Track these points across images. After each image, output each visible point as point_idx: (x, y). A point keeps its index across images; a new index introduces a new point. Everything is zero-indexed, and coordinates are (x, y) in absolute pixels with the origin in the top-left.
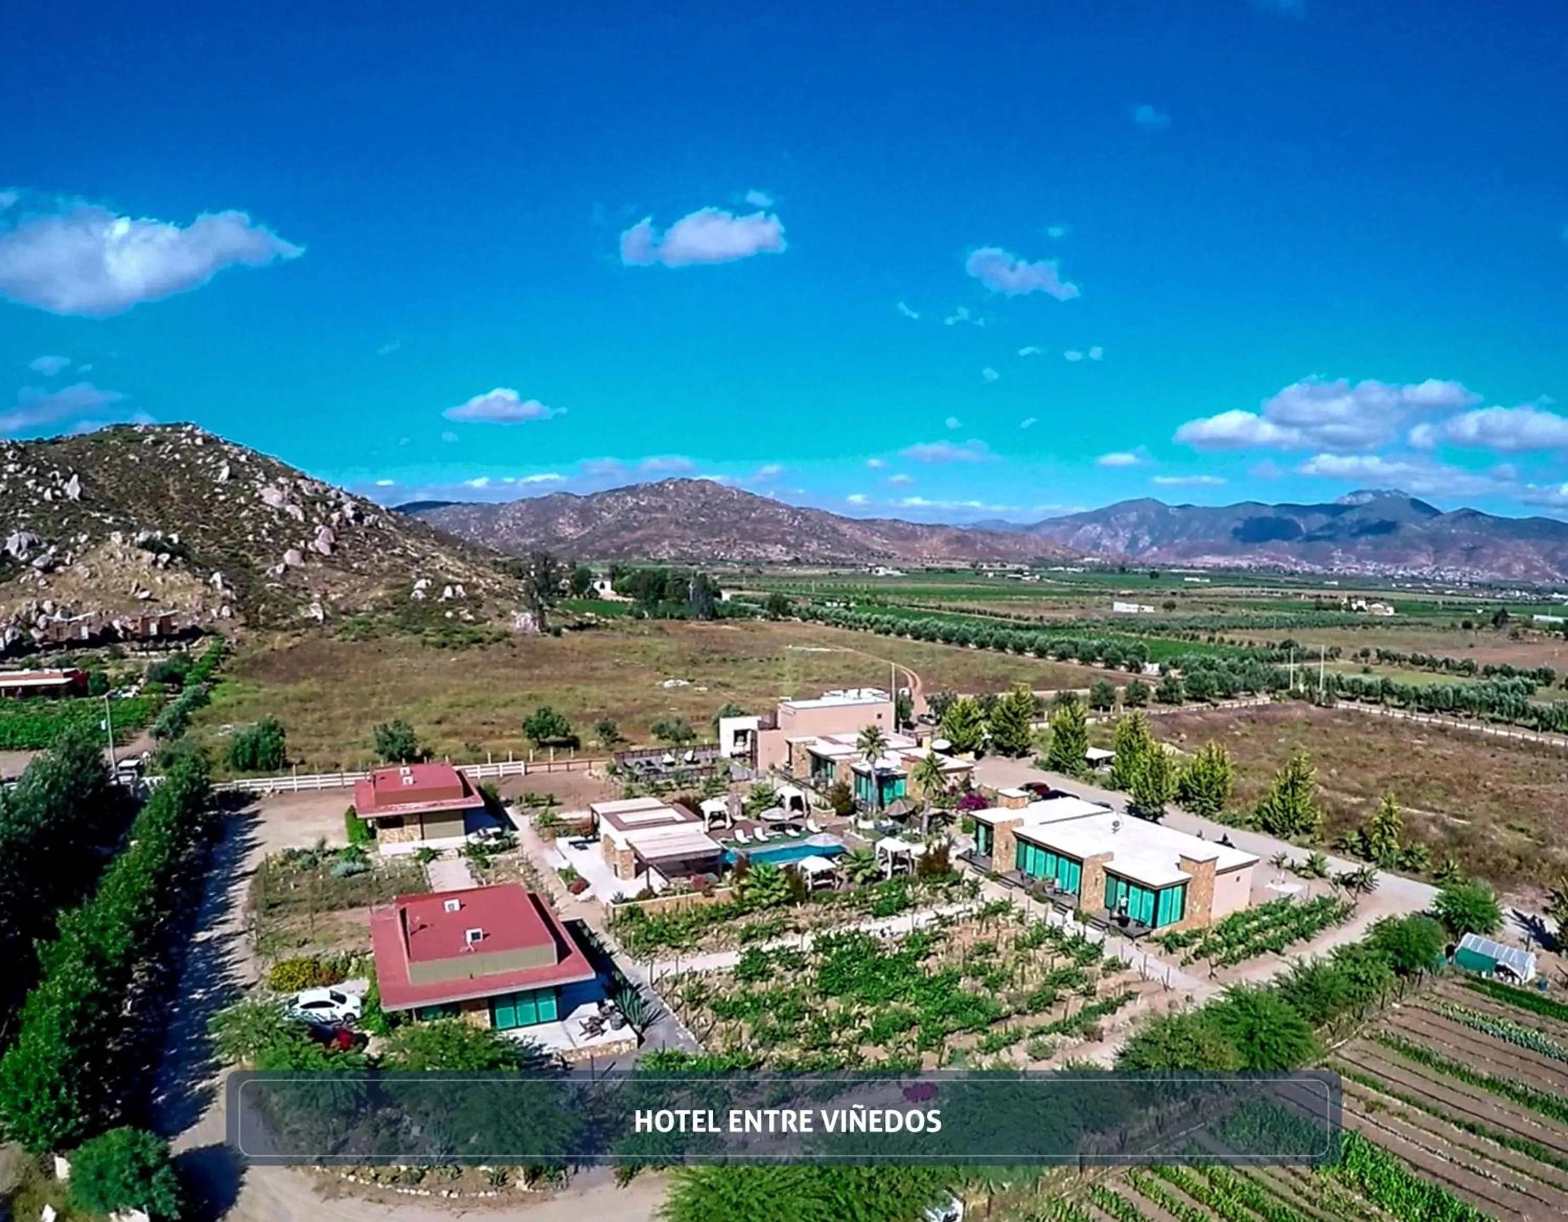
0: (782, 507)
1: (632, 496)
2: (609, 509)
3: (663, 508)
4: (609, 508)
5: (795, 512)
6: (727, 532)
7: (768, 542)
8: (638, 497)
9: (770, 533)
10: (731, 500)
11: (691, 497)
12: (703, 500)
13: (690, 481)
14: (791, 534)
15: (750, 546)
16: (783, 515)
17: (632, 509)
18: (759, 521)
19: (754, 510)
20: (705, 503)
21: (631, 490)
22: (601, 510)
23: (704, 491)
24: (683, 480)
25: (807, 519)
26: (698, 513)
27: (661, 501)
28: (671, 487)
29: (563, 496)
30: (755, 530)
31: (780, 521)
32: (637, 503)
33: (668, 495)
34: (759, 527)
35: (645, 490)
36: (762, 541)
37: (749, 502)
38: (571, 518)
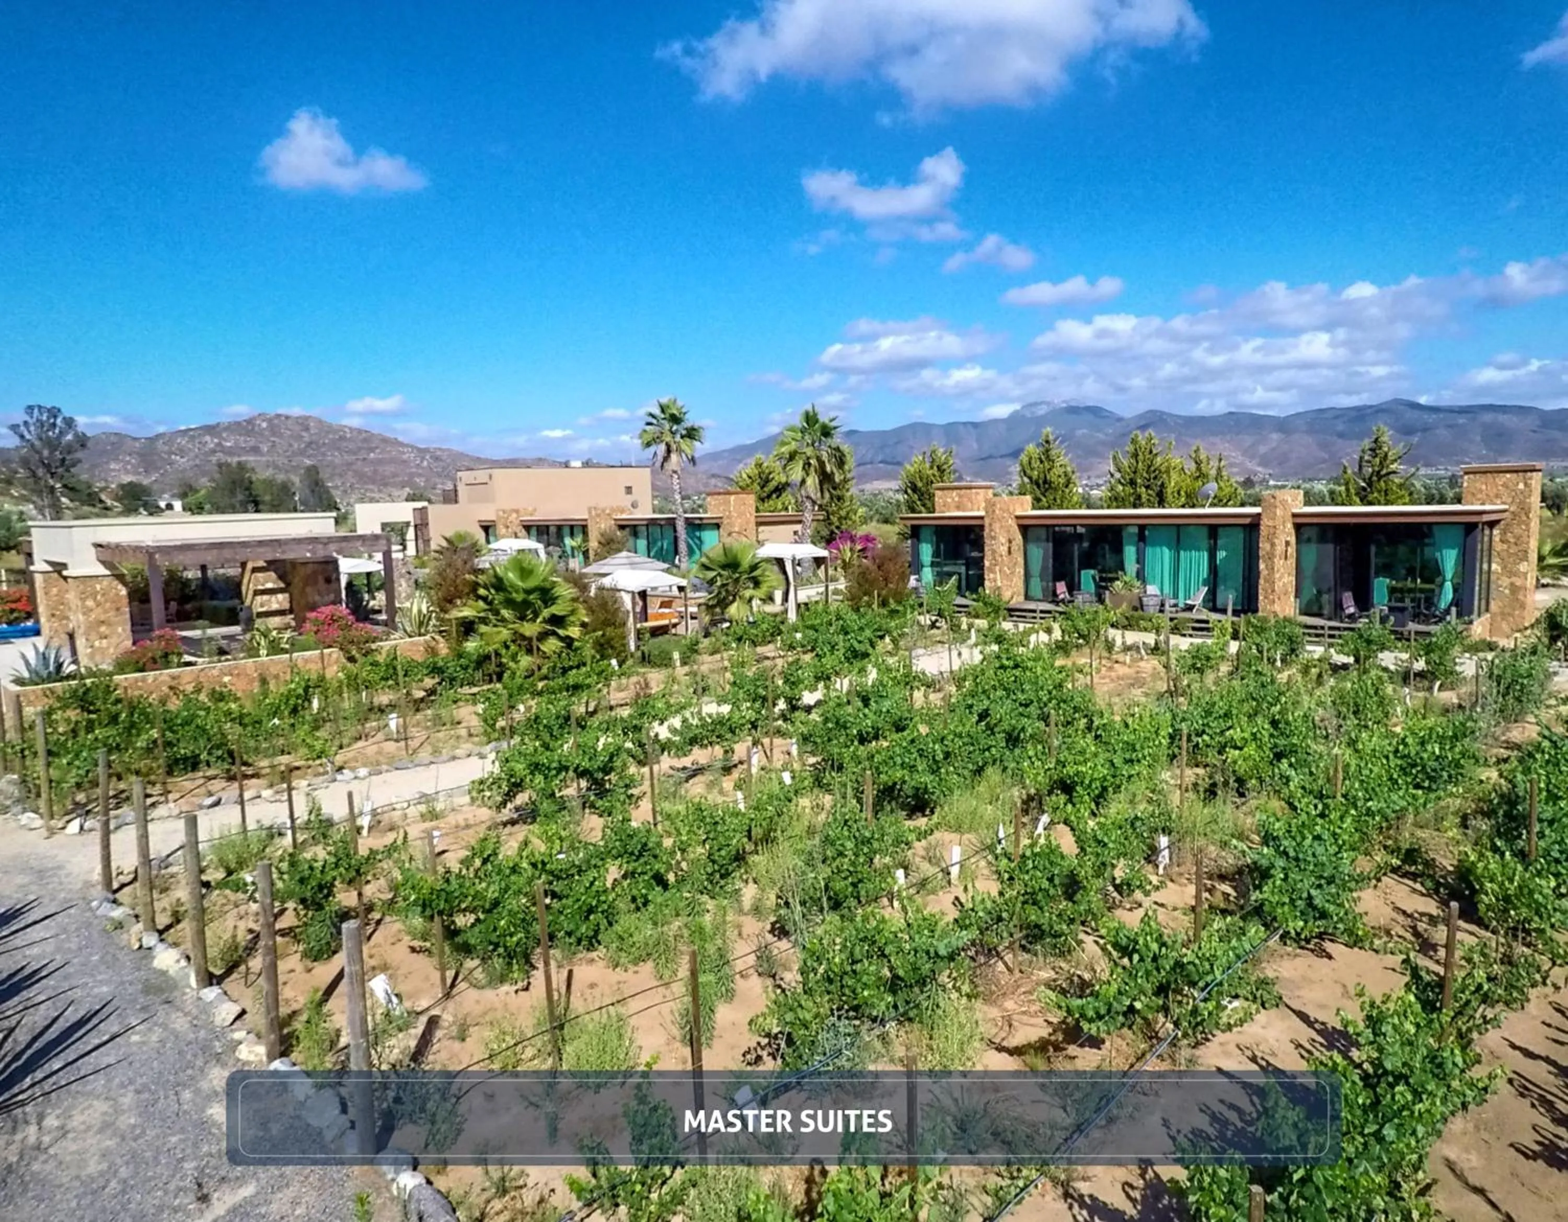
0: (407, 446)
1: (212, 435)
2: (182, 452)
3: (255, 450)
4: (181, 450)
5: (422, 452)
6: (341, 476)
7: (394, 485)
8: (220, 437)
9: (395, 475)
10: (342, 438)
11: (291, 436)
12: (307, 439)
13: (287, 417)
14: (420, 475)
15: (372, 491)
16: (407, 456)
17: (213, 452)
18: (380, 462)
19: (372, 450)
20: (311, 443)
21: (210, 430)
22: (171, 453)
23: (307, 429)
24: (279, 416)
25: (437, 459)
26: (302, 453)
27: (252, 442)
28: (264, 425)
29: (113, 439)
30: (375, 471)
31: (404, 462)
32: (219, 444)
33: (262, 435)
34: (380, 469)
35: (227, 429)
36: (386, 485)
37: (365, 440)
38: (129, 462)
